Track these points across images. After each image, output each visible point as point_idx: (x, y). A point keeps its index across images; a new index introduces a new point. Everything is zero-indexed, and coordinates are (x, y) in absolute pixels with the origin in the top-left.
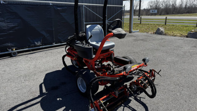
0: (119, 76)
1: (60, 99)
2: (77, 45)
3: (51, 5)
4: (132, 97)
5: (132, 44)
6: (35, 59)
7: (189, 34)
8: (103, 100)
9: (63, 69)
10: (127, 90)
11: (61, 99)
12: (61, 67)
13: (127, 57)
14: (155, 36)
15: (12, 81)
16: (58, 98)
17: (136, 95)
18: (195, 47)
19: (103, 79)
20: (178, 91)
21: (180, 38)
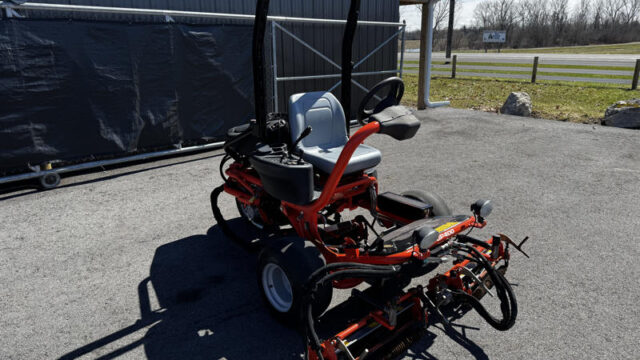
0: (399, 261)
1: (207, 333)
2: (262, 158)
3: (171, 23)
4: (439, 325)
5: (428, 147)
6: (119, 198)
7: (610, 115)
8: (348, 338)
9: (212, 230)
10: (422, 304)
11: (210, 333)
12: (204, 224)
13: (419, 193)
14: (502, 118)
15: (47, 271)
16: (202, 329)
17: (449, 319)
18: (630, 156)
19: (347, 271)
20: (584, 305)
21: (581, 127)
